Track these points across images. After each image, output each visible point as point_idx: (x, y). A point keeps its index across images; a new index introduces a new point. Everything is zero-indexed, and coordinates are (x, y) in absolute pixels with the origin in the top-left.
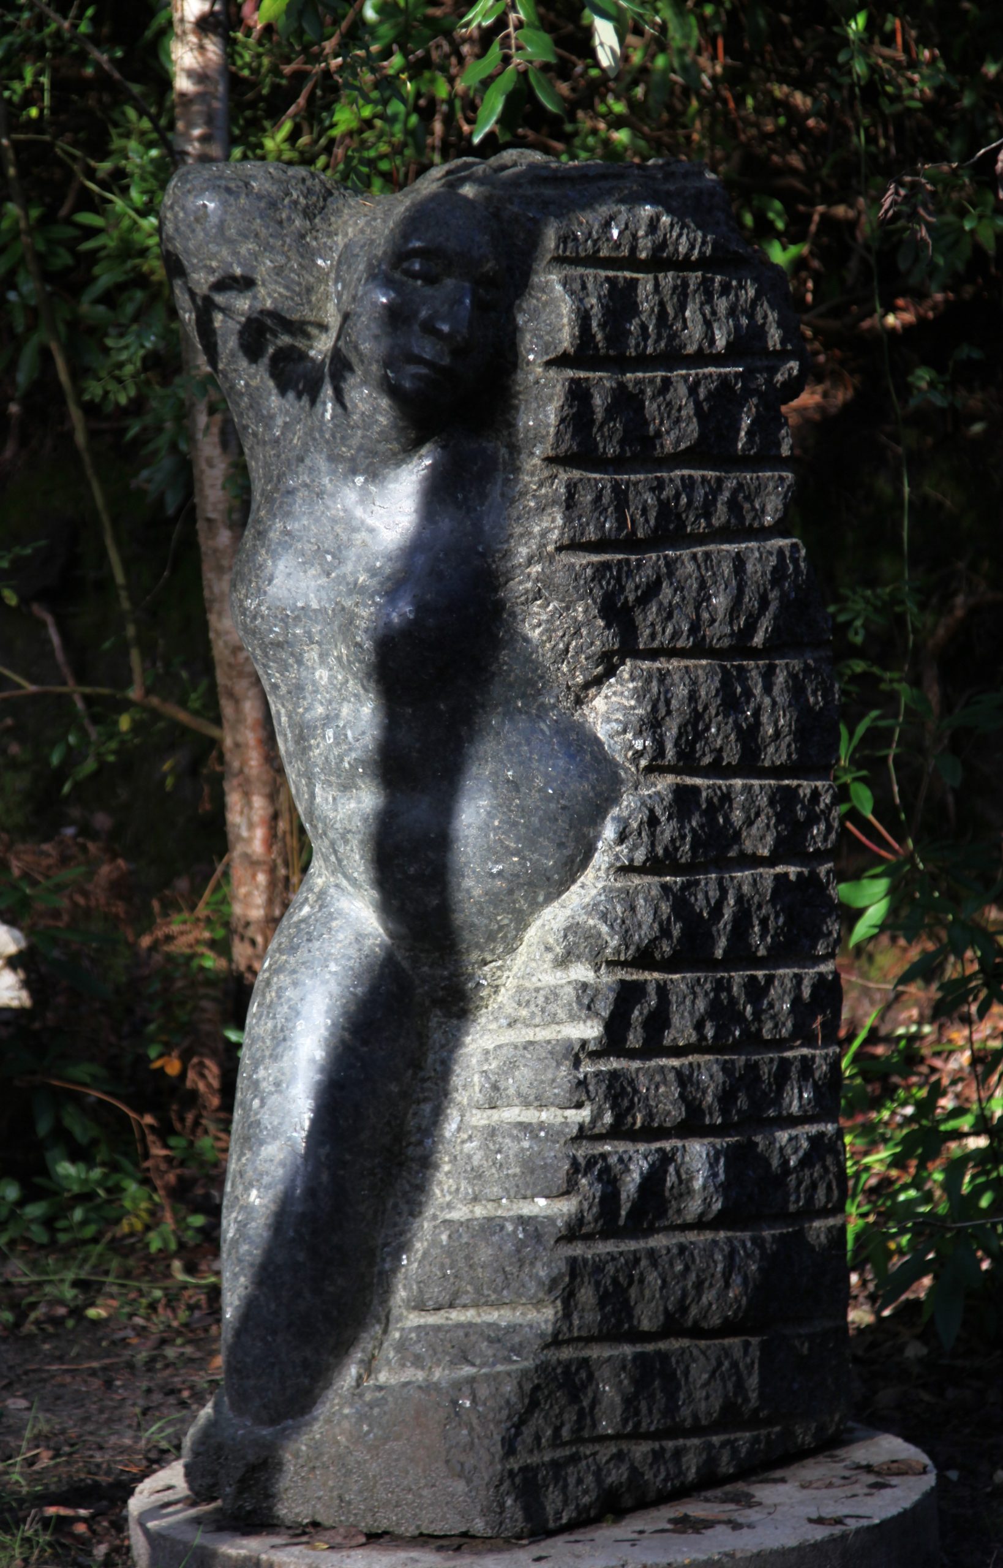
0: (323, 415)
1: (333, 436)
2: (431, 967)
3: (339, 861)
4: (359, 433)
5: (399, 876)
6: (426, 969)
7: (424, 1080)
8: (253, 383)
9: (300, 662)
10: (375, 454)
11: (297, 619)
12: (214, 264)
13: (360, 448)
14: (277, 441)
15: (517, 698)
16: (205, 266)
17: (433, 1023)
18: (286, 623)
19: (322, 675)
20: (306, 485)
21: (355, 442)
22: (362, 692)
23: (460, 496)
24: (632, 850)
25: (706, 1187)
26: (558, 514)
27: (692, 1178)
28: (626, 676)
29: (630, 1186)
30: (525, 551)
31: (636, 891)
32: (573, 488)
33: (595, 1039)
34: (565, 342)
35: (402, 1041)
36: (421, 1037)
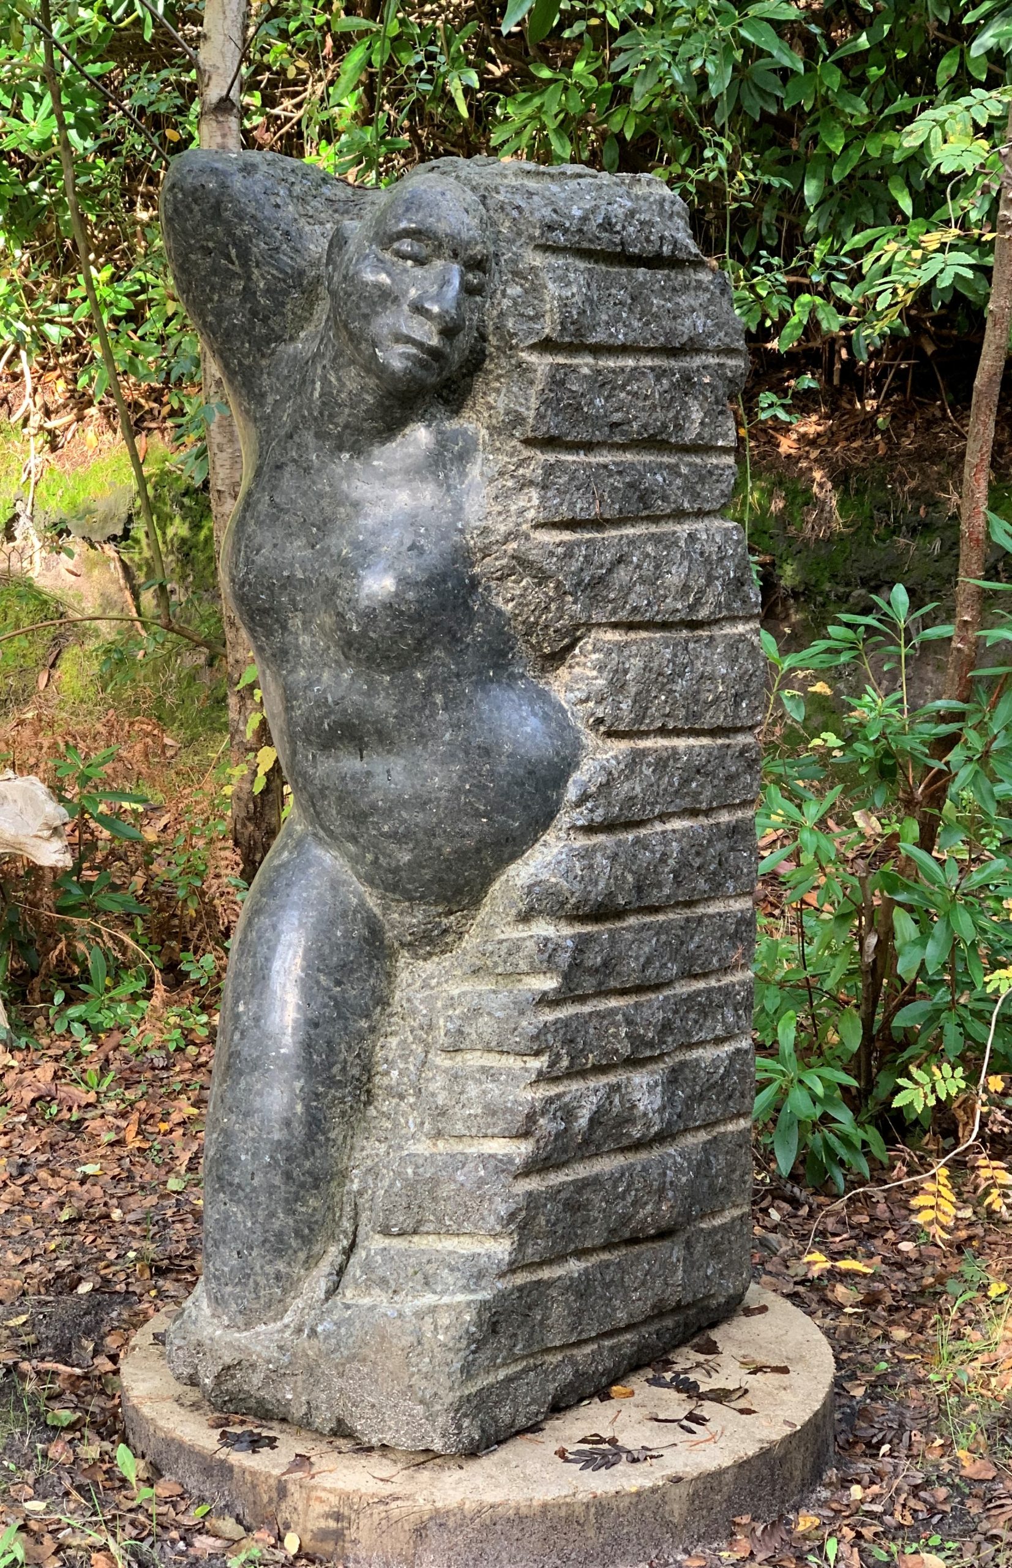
0: (312, 394)
1: (321, 413)
2: (401, 914)
3: (318, 814)
4: (347, 411)
5: (374, 832)
6: (396, 916)
7: (391, 1015)
8: (246, 362)
9: (284, 628)
10: (360, 431)
11: (283, 587)
12: (211, 245)
13: (346, 426)
14: (268, 417)
15: (489, 667)
16: (202, 247)
17: (401, 963)
18: (272, 592)
19: (304, 639)
20: (294, 461)
21: (341, 420)
22: (342, 658)
23: (442, 475)
24: (591, 811)
25: (645, 1114)
26: (534, 494)
27: (634, 1106)
28: (590, 647)
29: (581, 1121)
30: (502, 528)
31: (594, 849)
32: (549, 469)
33: (554, 990)
34: (547, 328)
35: (372, 981)
36: (390, 976)
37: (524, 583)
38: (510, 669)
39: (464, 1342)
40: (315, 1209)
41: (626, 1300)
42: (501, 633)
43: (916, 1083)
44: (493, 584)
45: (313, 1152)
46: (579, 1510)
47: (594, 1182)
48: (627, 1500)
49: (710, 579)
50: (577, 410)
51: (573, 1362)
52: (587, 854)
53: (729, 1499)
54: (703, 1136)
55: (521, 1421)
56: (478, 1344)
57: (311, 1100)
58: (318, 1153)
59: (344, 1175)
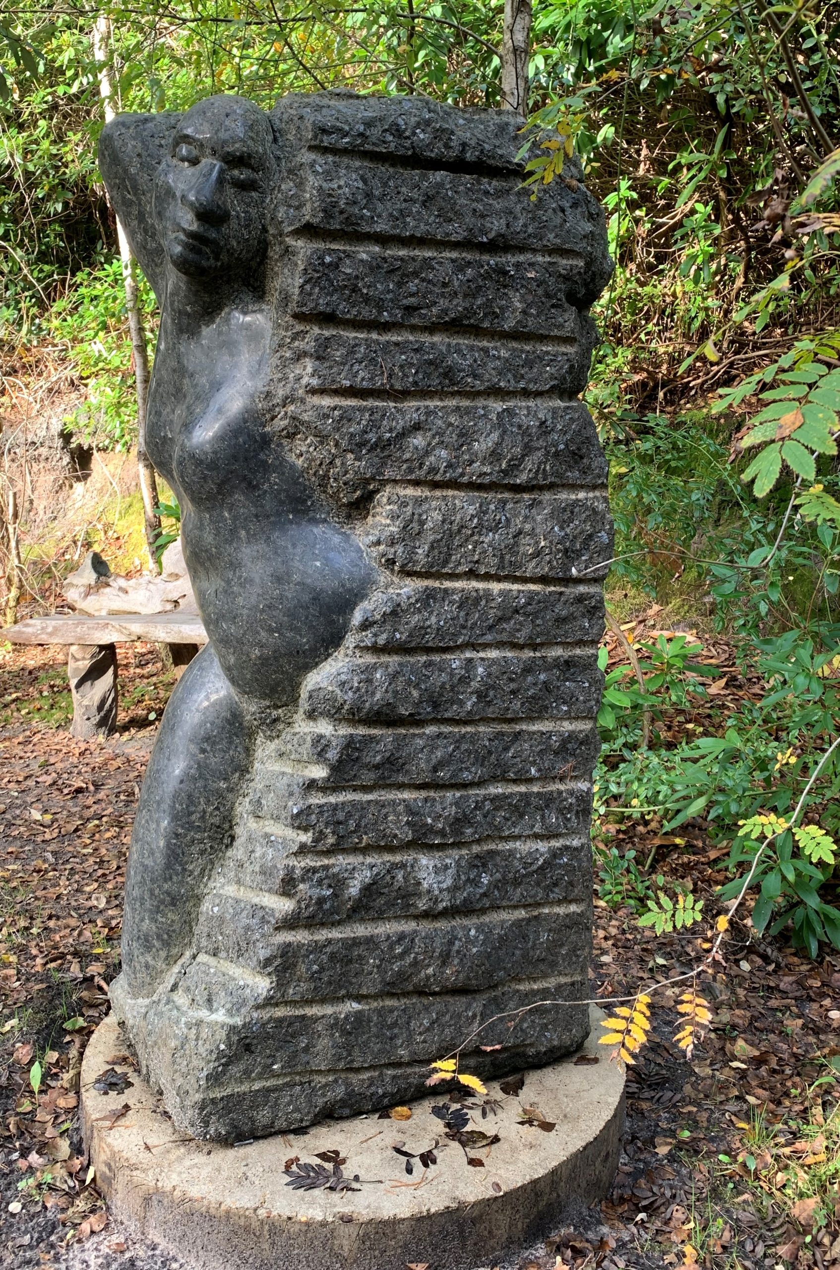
2: (246, 703)
15: (289, 511)
17: (259, 742)
24: (375, 635)
25: (429, 892)
26: (309, 365)
27: (419, 884)
28: (385, 500)
29: (352, 890)
30: (281, 393)
31: (374, 667)
32: (324, 344)
33: (323, 779)
34: (308, 214)
35: (231, 752)
36: (249, 751)
37: (309, 441)
38: (311, 514)
39: (214, 1056)
40: (173, 921)
41: (410, 1039)
42: (296, 483)
43: (660, 907)
44: (285, 442)
45: (171, 878)
46: (255, 1224)
47: (370, 941)
48: (297, 1227)
49: (528, 450)
50: (353, 291)
51: (348, 1084)
52: (369, 669)
53: (406, 1245)
54: (522, 914)
55: (281, 1124)
56: (227, 1060)
57: (171, 838)
58: (175, 878)
59: (198, 899)
